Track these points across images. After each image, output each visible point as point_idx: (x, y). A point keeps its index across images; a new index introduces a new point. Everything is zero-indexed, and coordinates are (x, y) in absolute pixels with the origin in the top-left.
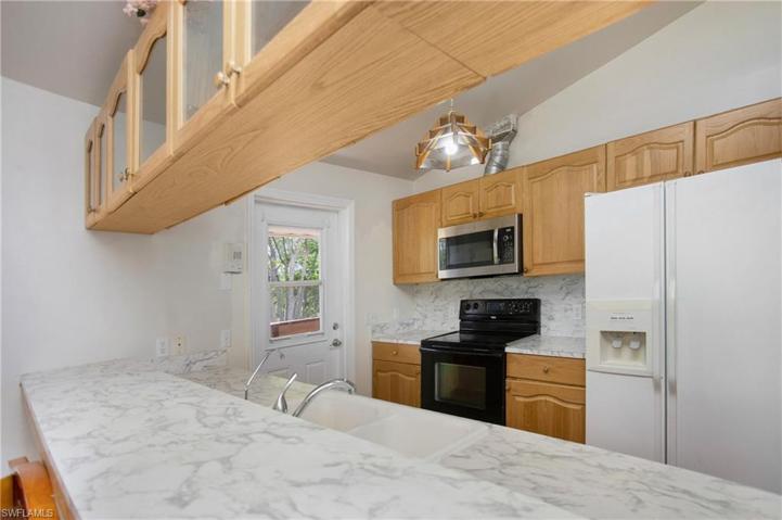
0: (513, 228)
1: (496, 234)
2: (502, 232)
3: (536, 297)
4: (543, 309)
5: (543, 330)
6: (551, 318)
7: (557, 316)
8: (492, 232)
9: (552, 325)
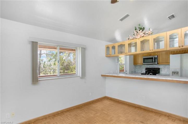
0: (156, 57)
1: (154, 58)
2: (155, 58)
3: (159, 68)
4: (160, 69)
5: (160, 73)
6: (162, 71)
7: (163, 71)
8: (153, 58)
9: (162, 72)
